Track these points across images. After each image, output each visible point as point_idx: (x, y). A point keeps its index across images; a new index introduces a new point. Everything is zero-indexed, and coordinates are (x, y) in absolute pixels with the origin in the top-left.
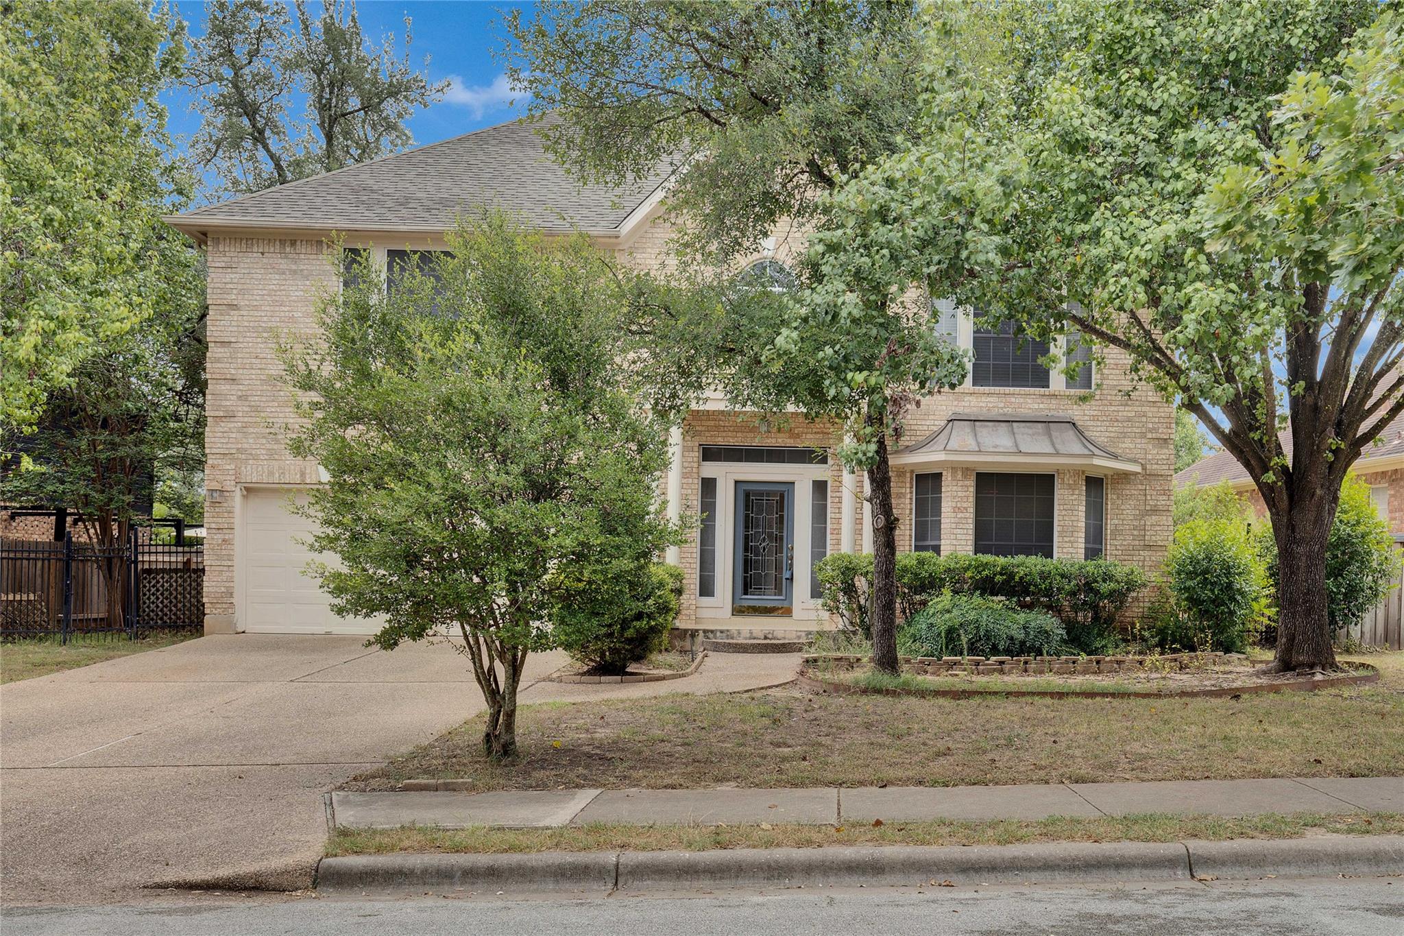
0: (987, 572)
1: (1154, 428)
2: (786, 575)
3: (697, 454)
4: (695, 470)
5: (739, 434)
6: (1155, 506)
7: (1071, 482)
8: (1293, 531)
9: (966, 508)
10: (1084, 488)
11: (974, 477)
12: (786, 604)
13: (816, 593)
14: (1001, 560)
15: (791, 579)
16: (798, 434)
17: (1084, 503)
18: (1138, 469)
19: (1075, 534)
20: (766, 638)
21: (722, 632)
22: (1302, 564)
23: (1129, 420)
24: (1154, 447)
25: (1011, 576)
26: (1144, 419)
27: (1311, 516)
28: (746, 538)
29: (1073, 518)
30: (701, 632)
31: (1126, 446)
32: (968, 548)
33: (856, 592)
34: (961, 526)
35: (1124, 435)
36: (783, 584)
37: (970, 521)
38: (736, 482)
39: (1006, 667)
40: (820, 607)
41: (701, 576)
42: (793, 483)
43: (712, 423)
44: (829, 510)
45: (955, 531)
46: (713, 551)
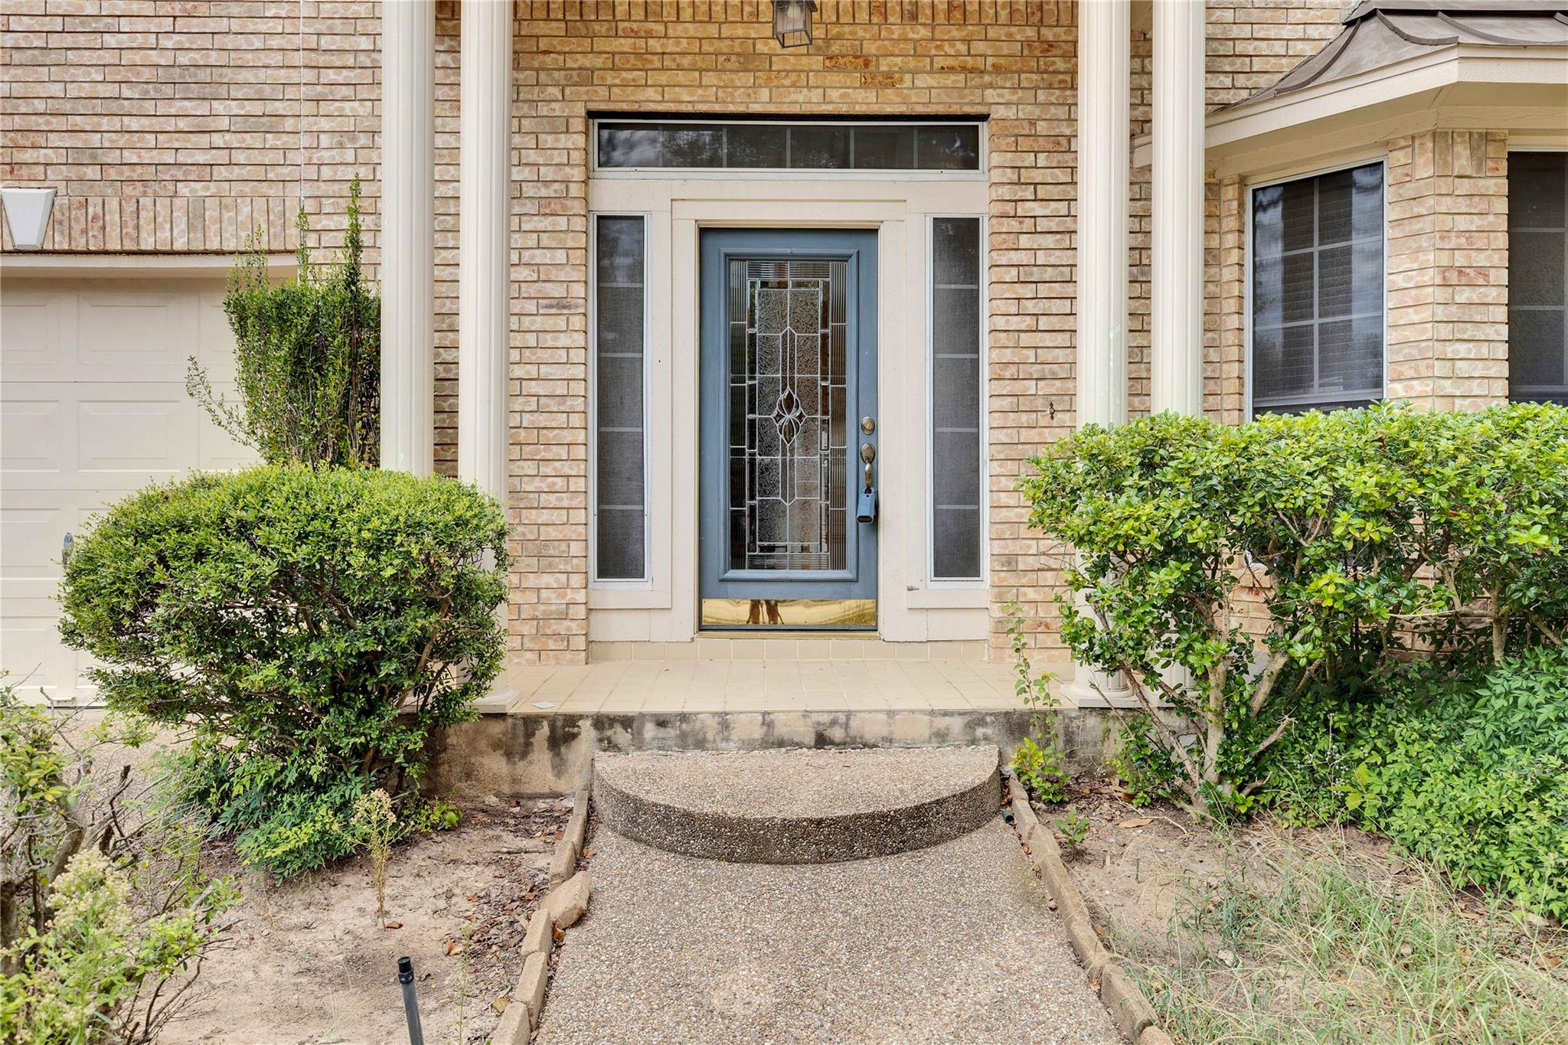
2: (857, 508)
3: (580, 140)
4: (575, 190)
5: (710, 78)
9: (1482, 271)
11: (1502, 168)
12: (857, 594)
13: (953, 558)
15: (872, 522)
16: (889, 76)
21: (662, 722)
28: (736, 399)
30: (586, 725)
34: (1469, 332)
36: (848, 536)
37: (1499, 312)
38: (705, 232)
41: (603, 517)
42: (871, 232)
43: (625, 44)
44: (985, 308)
45: (1450, 350)
46: (639, 441)
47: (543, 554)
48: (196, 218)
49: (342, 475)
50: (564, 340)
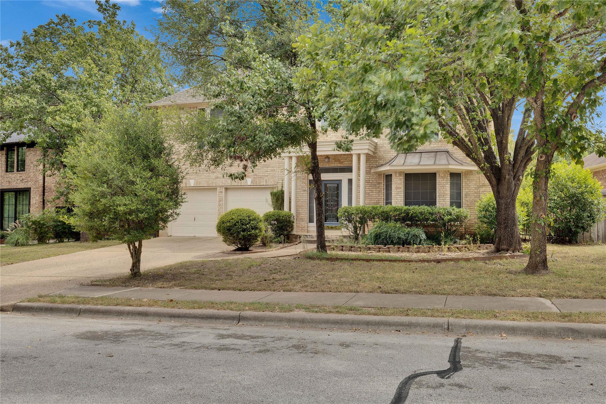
4: (307, 177)
5: (321, 163)
6: (484, 183)
7: (443, 175)
8: (499, 194)
9: (401, 187)
10: (449, 178)
11: (404, 175)
16: (342, 162)
17: (449, 184)
18: (475, 169)
22: (503, 207)
25: (408, 214)
27: (506, 187)
29: (444, 190)
32: (401, 203)
34: (399, 194)
37: (402, 192)
38: (322, 181)
41: (309, 215)
42: (341, 180)
45: (396, 196)
46: (313, 206)
47: (302, 220)
48: (266, 182)
49: (280, 211)
50: (305, 195)
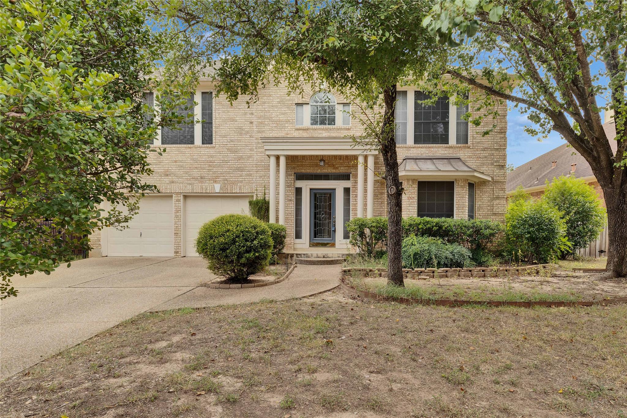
0: (429, 225)
1: (497, 161)
2: (333, 229)
3: (293, 177)
4: (292, 184)
5: (312, 168)
6: (498, 196)
9: (414, 198)
10: (468, 188)
11: (417, 183)
12: (332, 242)
13: (346, 236)
14: (436, 220)
15: (335, 231)
16: (337, 167)
17: (467, 194)
18: (490, 179)
19: (464, 208)
20: (324, 257)
21: (304, 255)
23: (486, 157)
24: (497, 169)
25: (440, 227)
26: (493, 157)
28: (315, 213)
30: (295, 255)
31: (484, 169)
32: (415, 215)
33: (365, 236)
34: (411, 206)
35: (483, 164)
36: (331, 233)
37: (416, 203)
38: (311, 189)
39: (449, 274)
40: (348, 243)
41: (296, 230)
42: (335, 189)
43: (300, 163)
44: (351, 200)
45: (409, 208)
46: (301, 219)
47: (287, 235)
48: (240, 189)
